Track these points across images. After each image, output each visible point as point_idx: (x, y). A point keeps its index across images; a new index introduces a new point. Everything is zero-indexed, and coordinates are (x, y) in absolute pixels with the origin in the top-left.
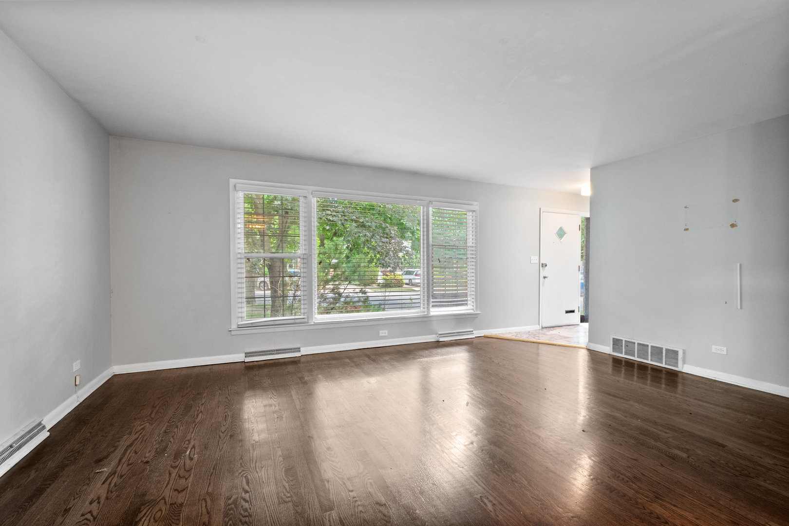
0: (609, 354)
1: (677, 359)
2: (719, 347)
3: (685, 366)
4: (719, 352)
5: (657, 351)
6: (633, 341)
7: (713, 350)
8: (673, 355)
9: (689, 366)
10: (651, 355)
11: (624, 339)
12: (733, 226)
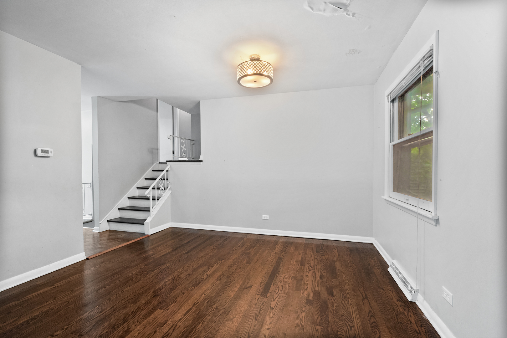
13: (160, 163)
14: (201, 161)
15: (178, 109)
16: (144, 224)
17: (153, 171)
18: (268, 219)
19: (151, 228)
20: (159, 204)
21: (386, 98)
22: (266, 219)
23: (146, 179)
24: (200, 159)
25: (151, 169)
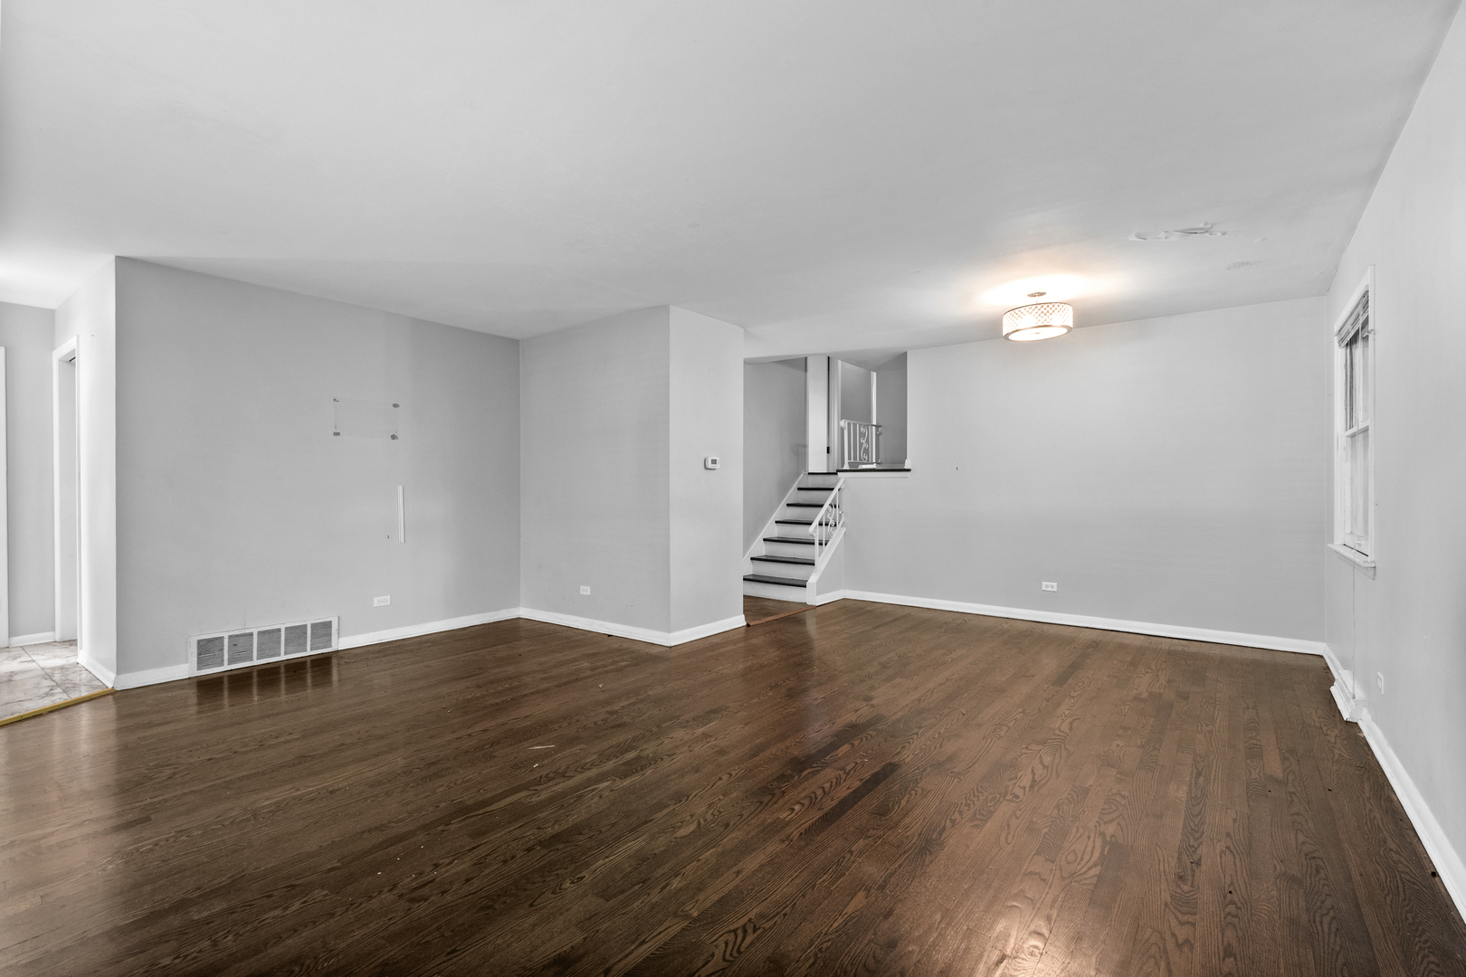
0: (189, 678)
1: (330, 635)
2: (382, 598)
3: (341, 640)
4: (383, 604)
5: (296, 634)
6: (247, 631)
7: (376, 605)
8: (323, 629)
9: (346, 638)
10: (286, 645)
11: (226, 635)
12: (394, 437)
13: (809, 474)
14: (909, 470)
15: (840, 362)
16: (805, 586)
17: (799, 489)
18: (1055, 589)
19: (819, 593)
20: (829, 550)
21: (1336, 340)
22: (1049, 589)
23: (788, 505)
24: (906, 467)
25: (795, 486)
